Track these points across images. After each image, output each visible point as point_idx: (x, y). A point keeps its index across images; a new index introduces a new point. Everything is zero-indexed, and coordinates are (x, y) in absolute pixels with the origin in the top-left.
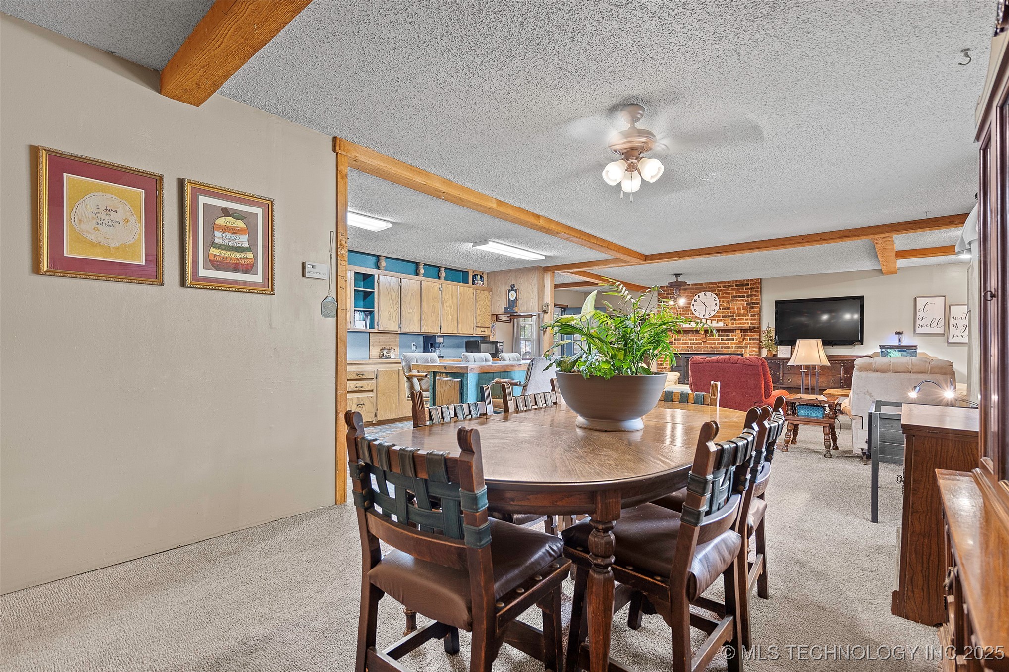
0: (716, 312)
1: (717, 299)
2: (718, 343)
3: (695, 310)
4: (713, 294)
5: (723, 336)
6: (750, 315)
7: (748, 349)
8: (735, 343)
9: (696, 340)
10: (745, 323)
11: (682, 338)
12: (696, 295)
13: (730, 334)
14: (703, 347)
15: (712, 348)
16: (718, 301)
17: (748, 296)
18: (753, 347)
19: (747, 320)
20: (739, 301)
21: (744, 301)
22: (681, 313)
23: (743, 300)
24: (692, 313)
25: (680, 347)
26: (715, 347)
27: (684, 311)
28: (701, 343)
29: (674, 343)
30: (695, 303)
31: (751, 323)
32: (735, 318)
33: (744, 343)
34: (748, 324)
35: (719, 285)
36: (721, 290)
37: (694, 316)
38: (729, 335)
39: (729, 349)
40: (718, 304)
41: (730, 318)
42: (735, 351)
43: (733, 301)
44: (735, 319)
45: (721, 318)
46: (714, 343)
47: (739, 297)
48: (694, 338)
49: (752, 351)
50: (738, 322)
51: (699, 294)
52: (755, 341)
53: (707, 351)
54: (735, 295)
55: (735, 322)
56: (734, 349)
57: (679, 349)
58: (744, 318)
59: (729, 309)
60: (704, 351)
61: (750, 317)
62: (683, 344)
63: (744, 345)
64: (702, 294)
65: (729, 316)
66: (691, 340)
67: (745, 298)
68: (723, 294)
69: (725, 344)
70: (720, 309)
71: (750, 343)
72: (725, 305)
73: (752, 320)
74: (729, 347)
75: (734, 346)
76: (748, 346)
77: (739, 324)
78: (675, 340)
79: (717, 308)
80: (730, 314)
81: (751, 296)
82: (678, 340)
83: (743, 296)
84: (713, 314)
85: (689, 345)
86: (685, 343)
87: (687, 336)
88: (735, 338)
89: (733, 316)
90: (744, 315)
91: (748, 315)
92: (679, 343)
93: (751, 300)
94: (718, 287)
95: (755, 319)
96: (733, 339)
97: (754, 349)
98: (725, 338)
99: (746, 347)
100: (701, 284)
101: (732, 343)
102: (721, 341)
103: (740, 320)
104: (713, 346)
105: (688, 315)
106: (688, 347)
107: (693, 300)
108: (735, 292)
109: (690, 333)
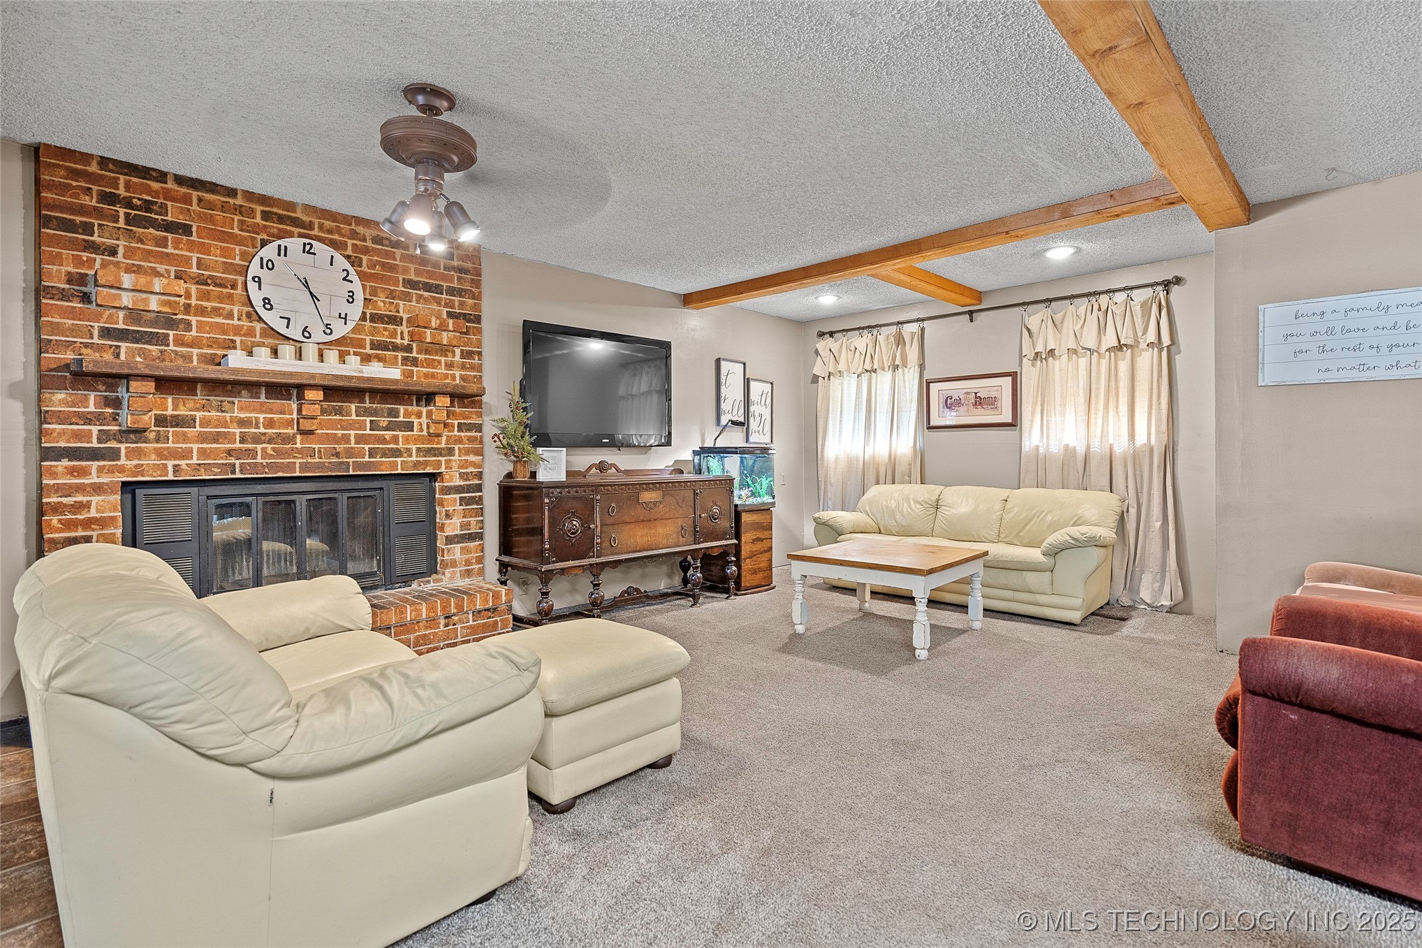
0: (351, 325)
1: (353, 276)
2: (360, 439)
3: (266, 301)
4: (338, 257)
5: (374, 413)
6: (458, 351)
7: (456, 457)
8: (417, 440)
9: (270, 424)
10: (446, 376)
11: (199, 415)
12: (264, 243)
13: (402, 409)
14: (300, 451)
15: (337, 455)
16: (357, 286)
17: (451, 291)
18: (468, 452)
19: (450, 366)
20: (426, 300)
21: (439, 304)
22: (193, 302)
23: (438, 302)
24: (254, 316)
25: (187, 454)
26: (350, 453)
27: (205, 296)
28: (291, 439)
29: (152, 436)
30: (264, 274)
31: (463, 378)
32: (414, 354)
33: (444, 438)
34: (454, 378)
35: (360, 229)
36: (366, 251)
37: (258, 326)
38: (398, 411)
39: (399, 460)
40: (359, 296)
41: (400, 355)
42: (417, 464)
43: (406, 297)
44: (415, 359)
45: (368, 351)
46: (346, 439)
47: (428, 287)
48: (261, 416)
49: (465, 464)
50: (425, 370)
51: (283, 242)
52: (473, 434)
53: (320, 466)
54: (413, 277)
55: (415, 369)
56: (414, 458)
57: (183, 463)
58: (443, 359)
59: (396, 320)
60: (304, 467)
61: (457, 358)
62: (202, 438)
63: (443, 445)
64: (295, 244)
65: (396, 348)
66: (242, 423)
67: (444, 296)
68: (372, 265)
69: (384, 441)
70: (363, 318)
71: (460, 441)
72: (382, 305)
73: (463, 367)
74: (397, 453)
75: (414, 448)
76: (456, 447)
77: (426, 375)
78: (161, 421)
79: (355, 311)
80: (399, 341)
81: (460, 293)
82: (177, 422)
83: (438, 289)
84: (340, 330)
85: (238, 445)
86: (216, 438)
87: (226, 406)
88: (416, 421)
89: (408, 349)
90: (444, 350)
91: (453, 352)
92: (185, 438)
93: (462, 304)
94: (354, 234)
95: (473, 368)
96: (409, 426)
97: (472, 458)
98: (384, 421)
99: (450, 452)
100: (291, 206)
101: (407, 440)
102: (368, 432)
103: (431, 363)
104: (340, 448)
105: (230, 316)
106: (229, 453)
107: (256, 260)
108: (412, 267)
109: (239, 394)
